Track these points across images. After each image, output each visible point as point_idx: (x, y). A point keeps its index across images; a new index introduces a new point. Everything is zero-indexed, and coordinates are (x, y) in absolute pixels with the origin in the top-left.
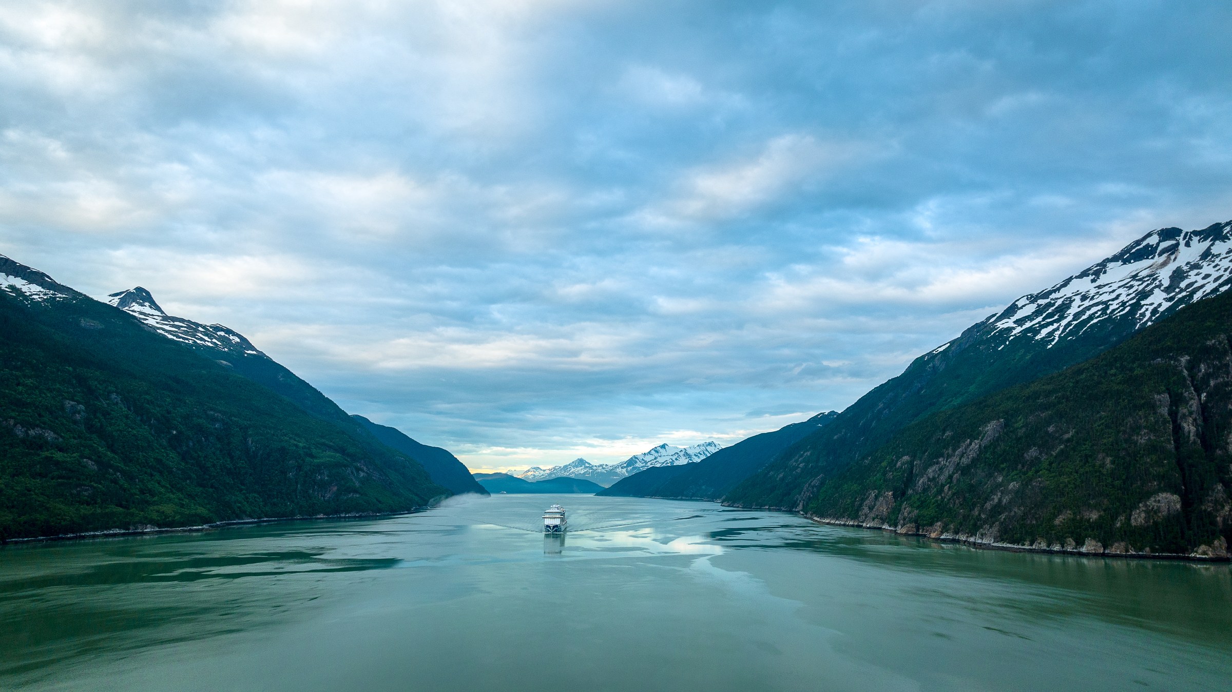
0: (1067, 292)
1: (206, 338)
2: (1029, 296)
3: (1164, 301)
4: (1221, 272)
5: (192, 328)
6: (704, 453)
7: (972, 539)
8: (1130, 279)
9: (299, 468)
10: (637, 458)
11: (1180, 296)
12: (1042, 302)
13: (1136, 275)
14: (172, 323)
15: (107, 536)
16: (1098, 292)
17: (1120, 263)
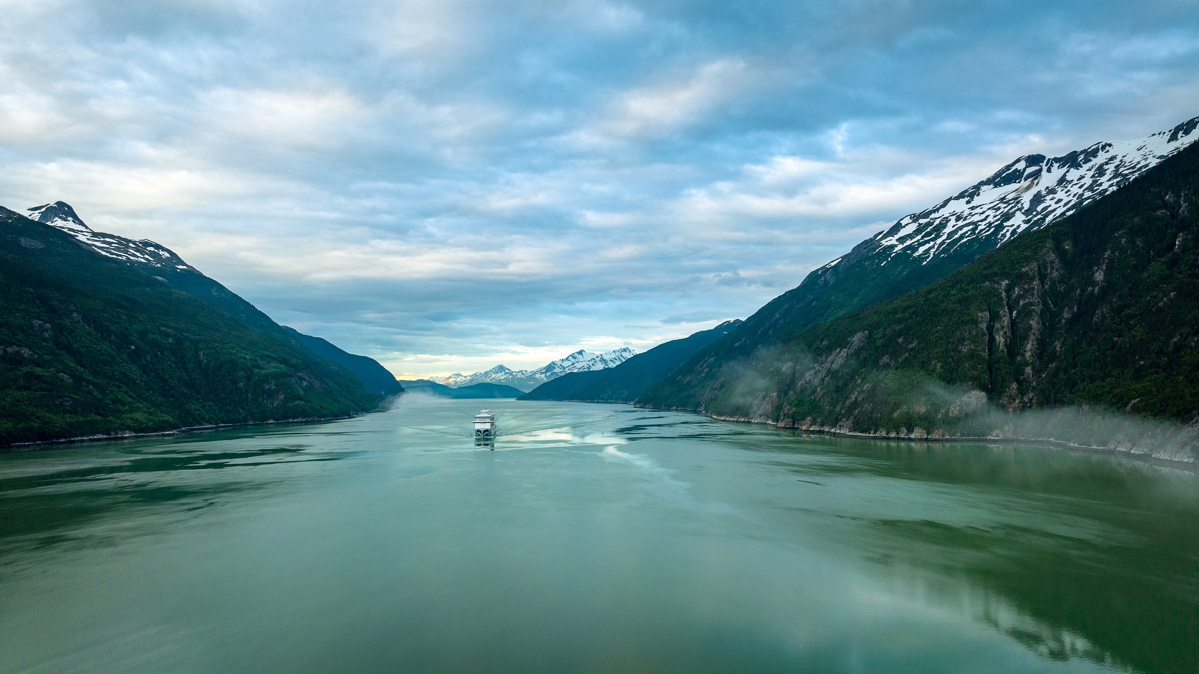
0: (945, 212)
1: (138, 254)
2: (912, 216)
3: (1022, 223)
4: (1071, 198)
5: (123, 244)
6: (619, 358)
7: (833, 430)
8: (999, 202)
9: (249, 378)
10: (555, 364)
11: (1036, 219)
12: (923, 221)
13: (1004, 198)
14: (102, 239)
15: (92, 440)
16: (971, 213)
17: (992, 186)
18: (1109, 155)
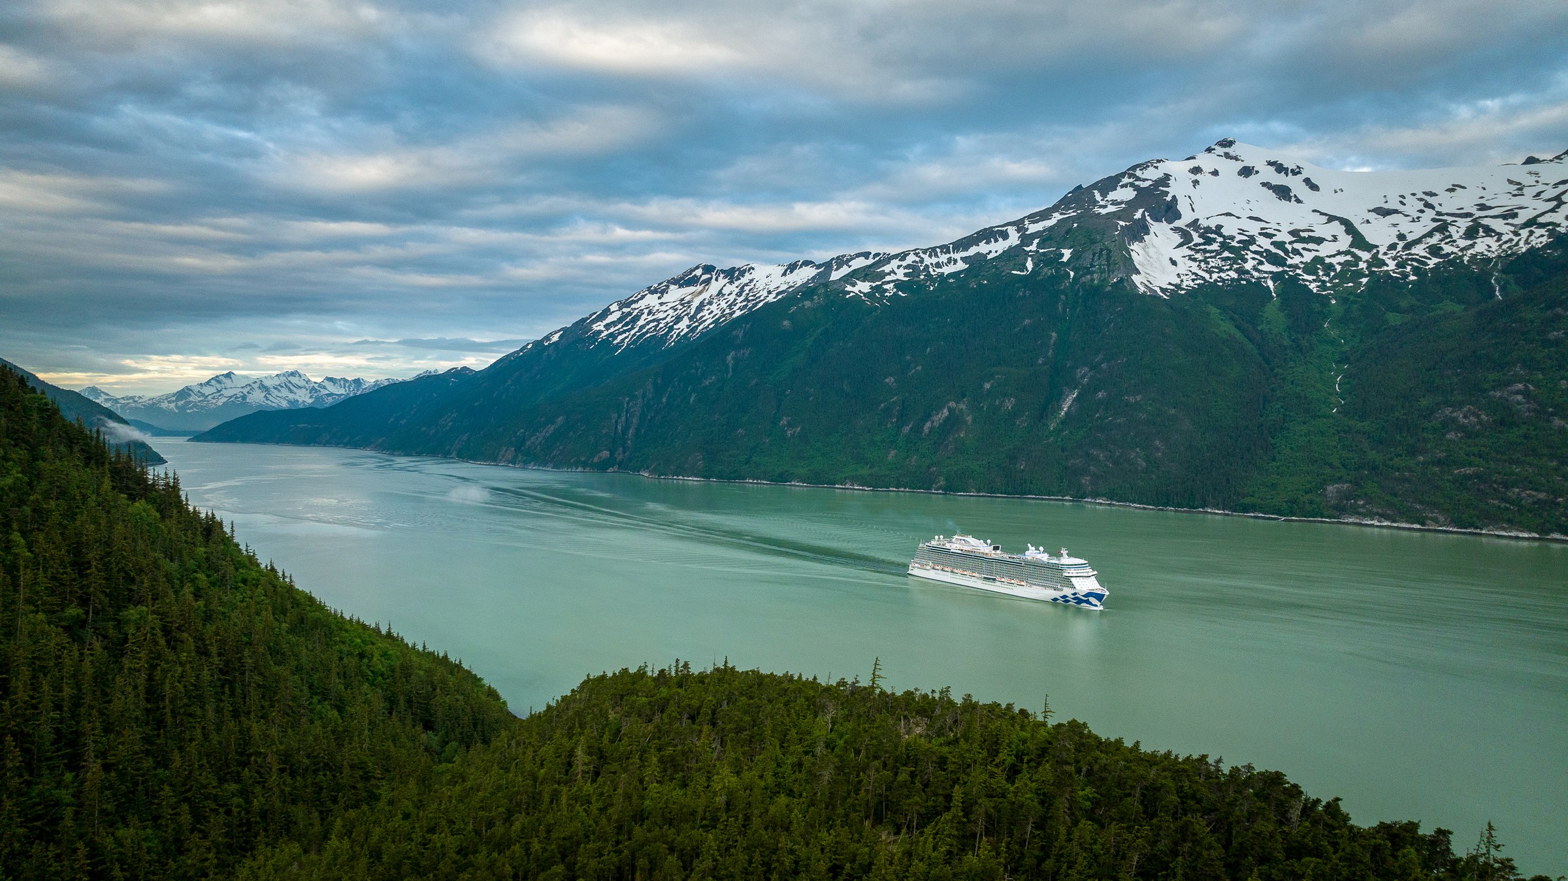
2: (619, 303)
3: (686, 327)
4: (718, 311)
8: (678, 303)
10: (191, 390)
11: (694, 325)
12: (626, 310)
13: (683, 300)
16: (658, 309)
18: (751, 277)
